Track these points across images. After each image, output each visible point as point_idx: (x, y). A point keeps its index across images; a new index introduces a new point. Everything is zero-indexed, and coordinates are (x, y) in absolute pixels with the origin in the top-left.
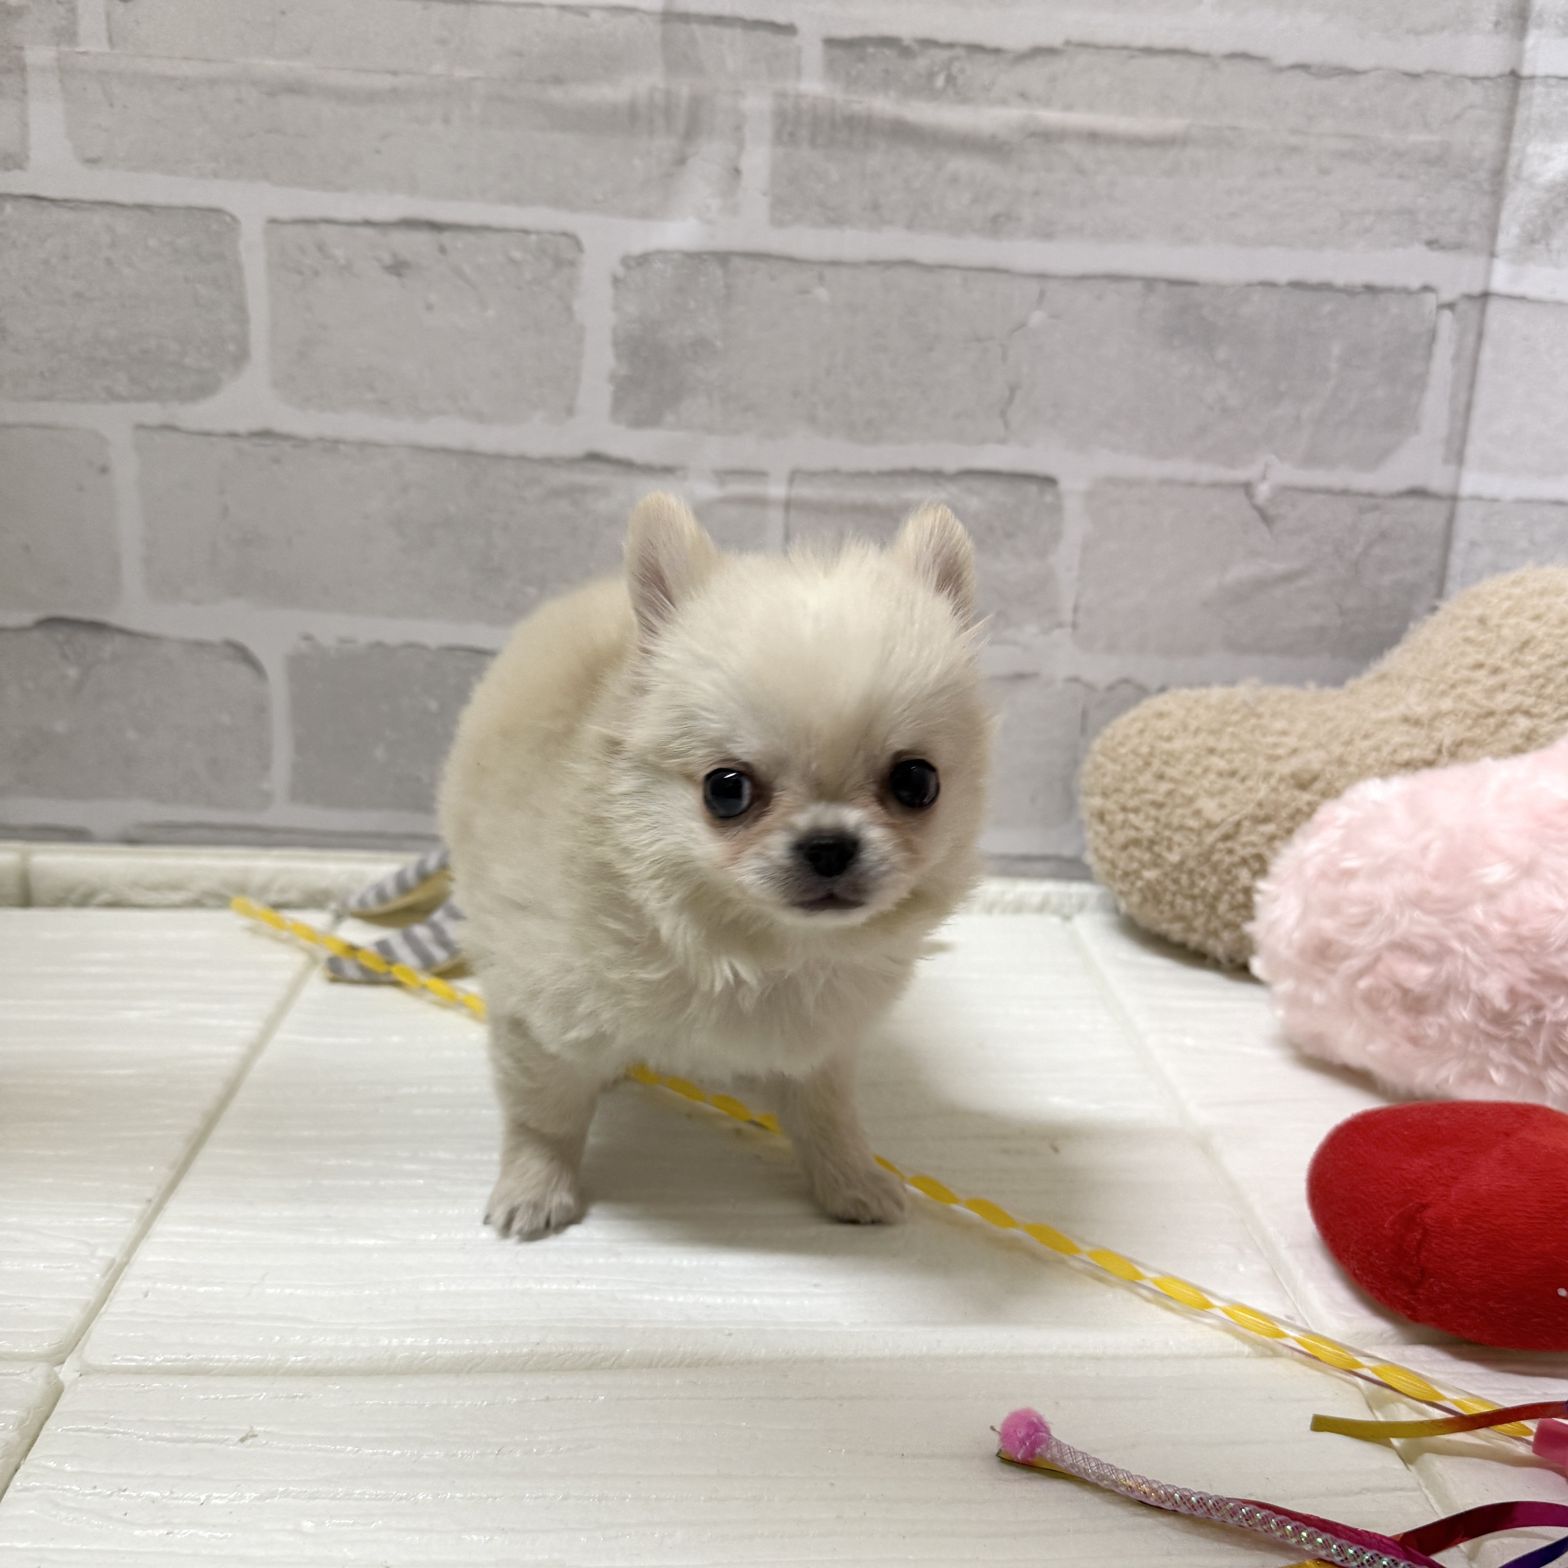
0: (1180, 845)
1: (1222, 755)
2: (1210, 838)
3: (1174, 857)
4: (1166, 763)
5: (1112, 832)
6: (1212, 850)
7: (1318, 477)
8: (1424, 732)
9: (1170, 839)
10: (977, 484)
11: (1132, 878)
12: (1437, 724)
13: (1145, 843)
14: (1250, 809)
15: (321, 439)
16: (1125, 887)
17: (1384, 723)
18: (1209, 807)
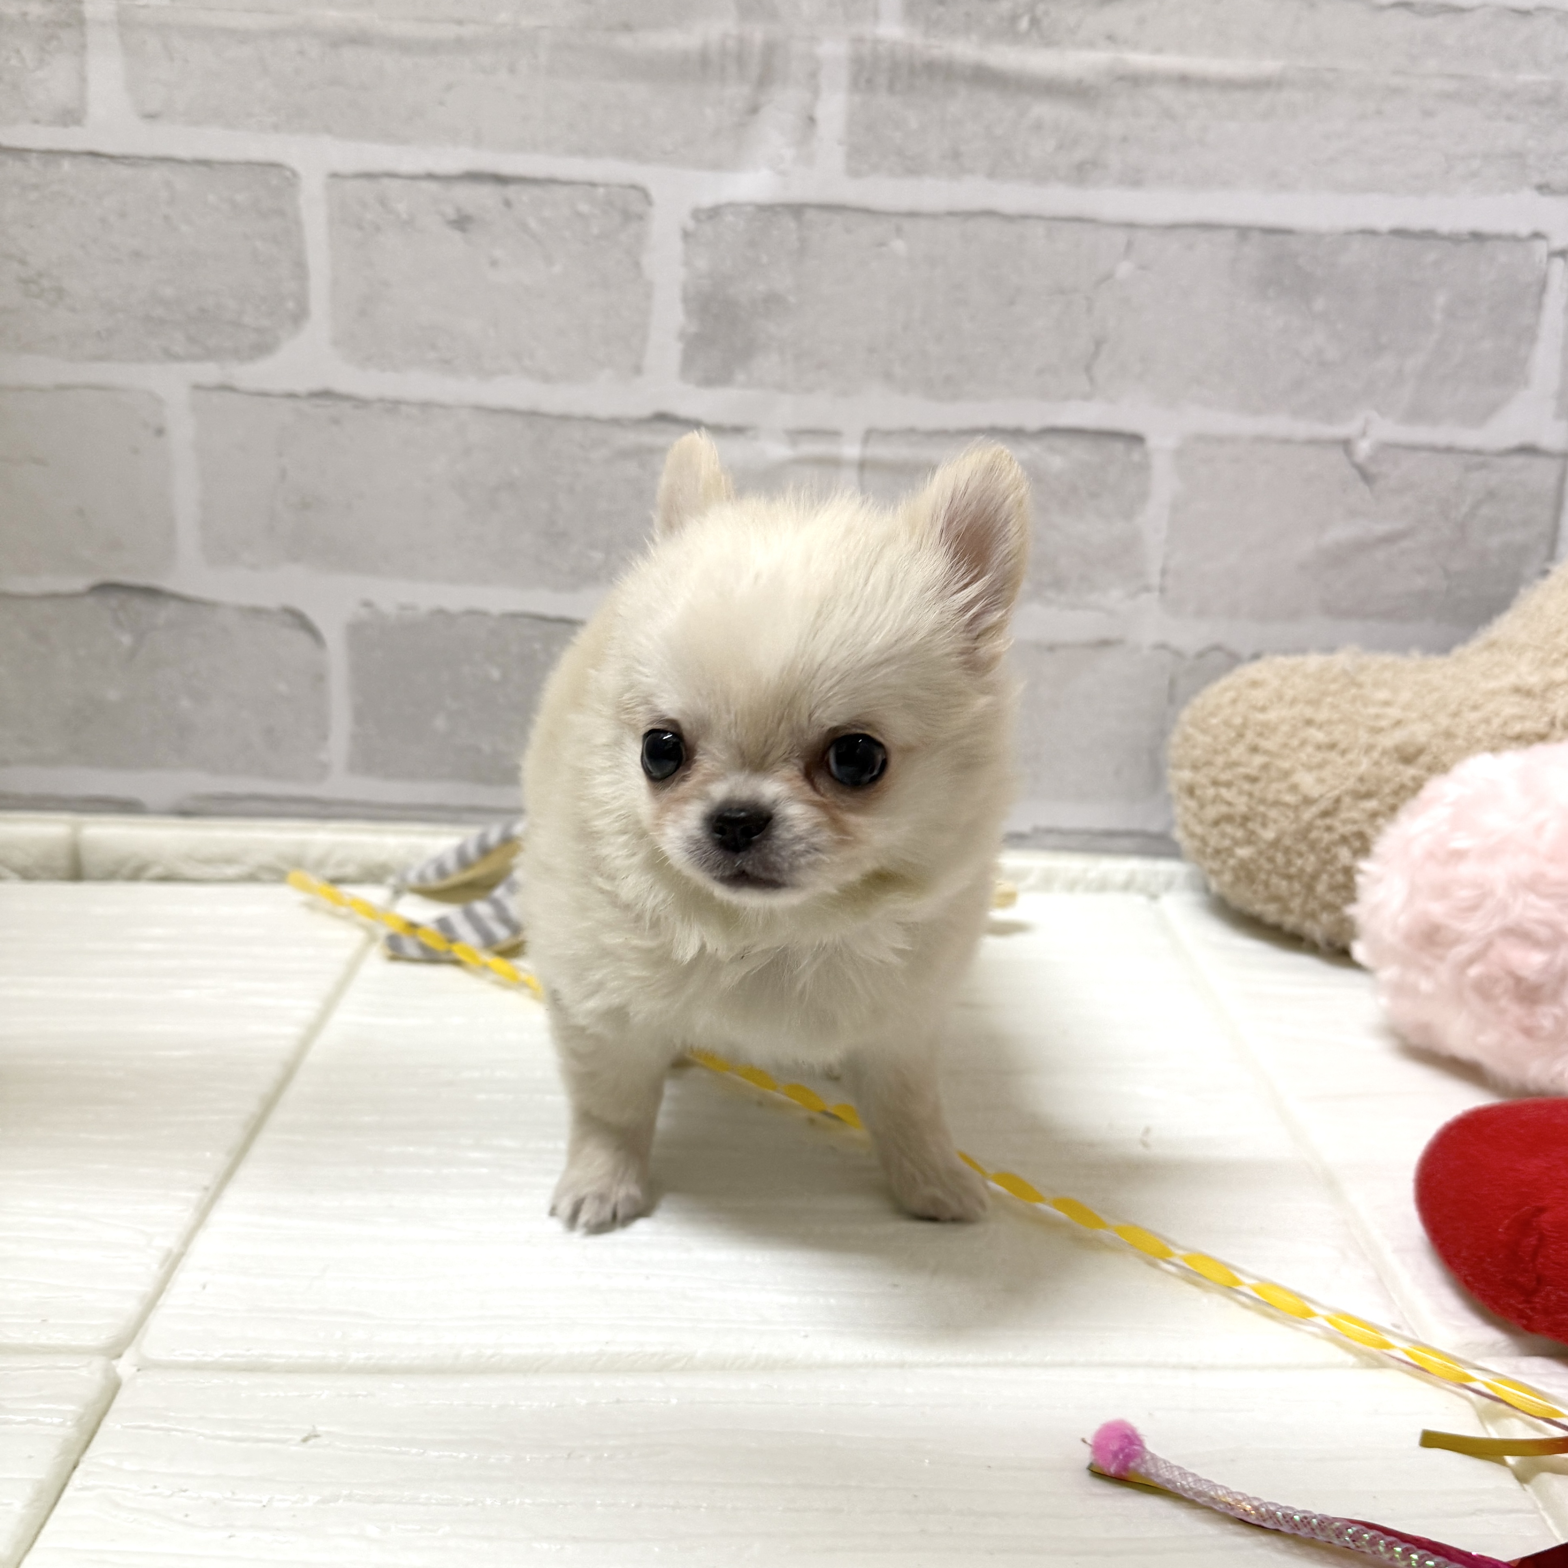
0: (1275, 821)
1: (1320, 727)
2: (1308, 814)
3: (1269, 835)
4: (1260, 735)
5: (1202, 806)
6: (1310, 827)
7: (1421, 434)
8: (1536, 703)
9: (1264, 816)
10: (1060, 443)
11: (1223, 856)
12: (1550, 694)
13: (1238, 820)
14: (1350, 784)
15: (381, 400)
16: (1216, 865)
17: (1494, 693)
18: (1307, 781)
